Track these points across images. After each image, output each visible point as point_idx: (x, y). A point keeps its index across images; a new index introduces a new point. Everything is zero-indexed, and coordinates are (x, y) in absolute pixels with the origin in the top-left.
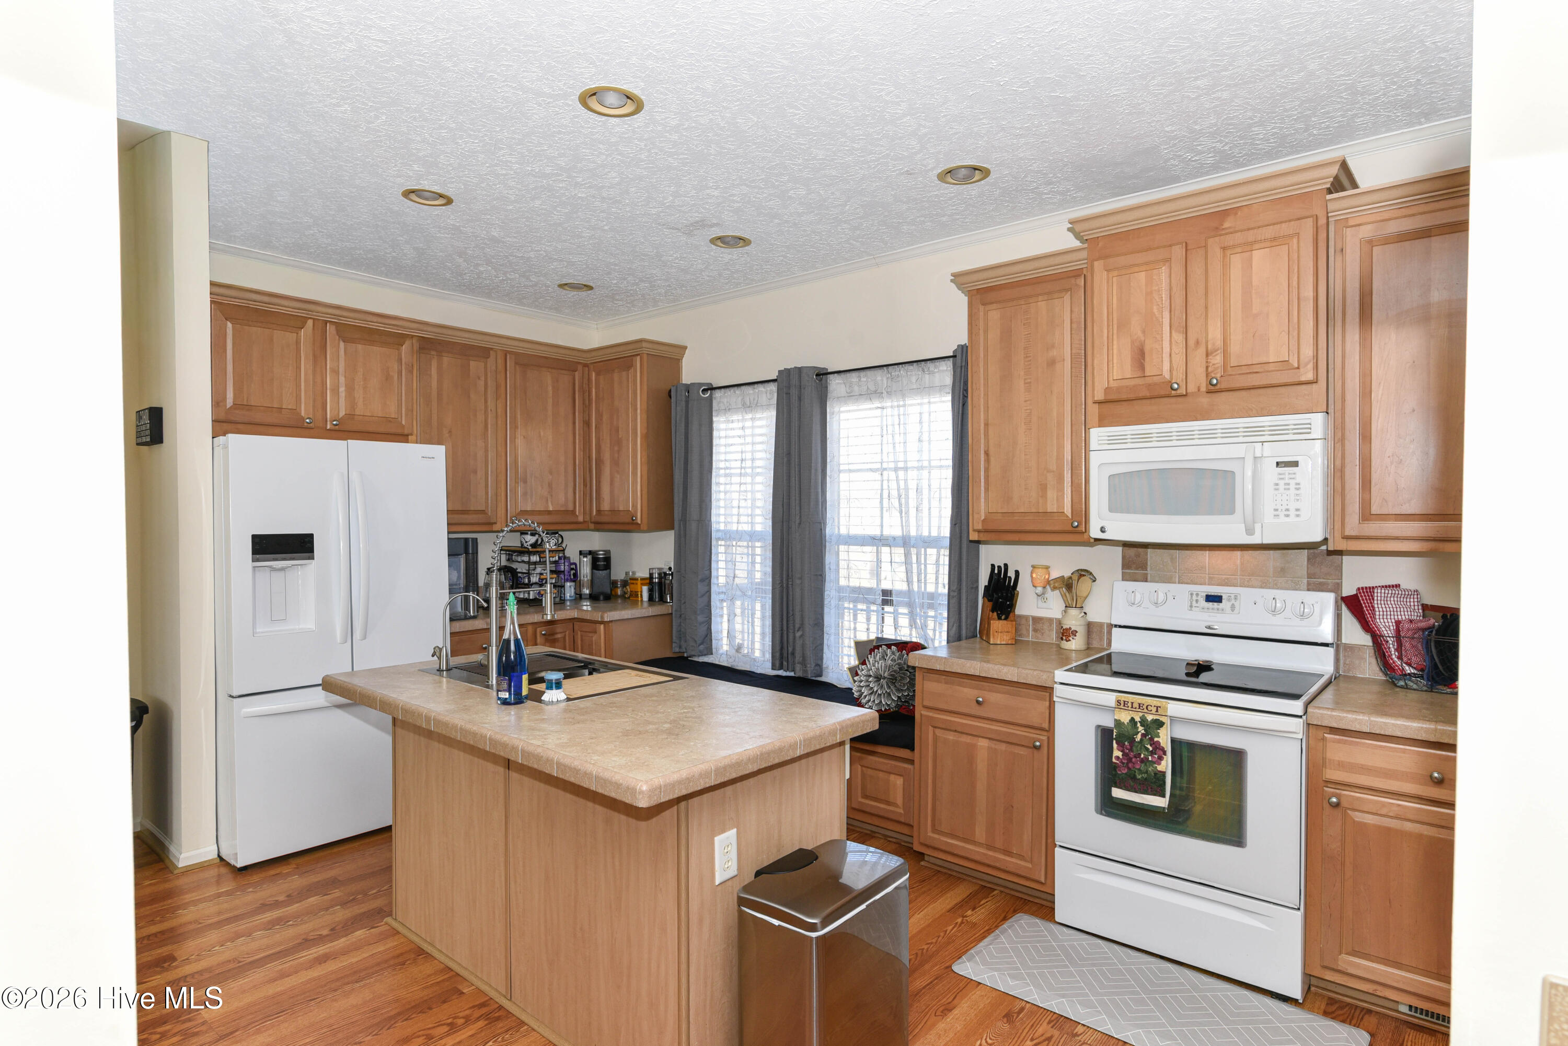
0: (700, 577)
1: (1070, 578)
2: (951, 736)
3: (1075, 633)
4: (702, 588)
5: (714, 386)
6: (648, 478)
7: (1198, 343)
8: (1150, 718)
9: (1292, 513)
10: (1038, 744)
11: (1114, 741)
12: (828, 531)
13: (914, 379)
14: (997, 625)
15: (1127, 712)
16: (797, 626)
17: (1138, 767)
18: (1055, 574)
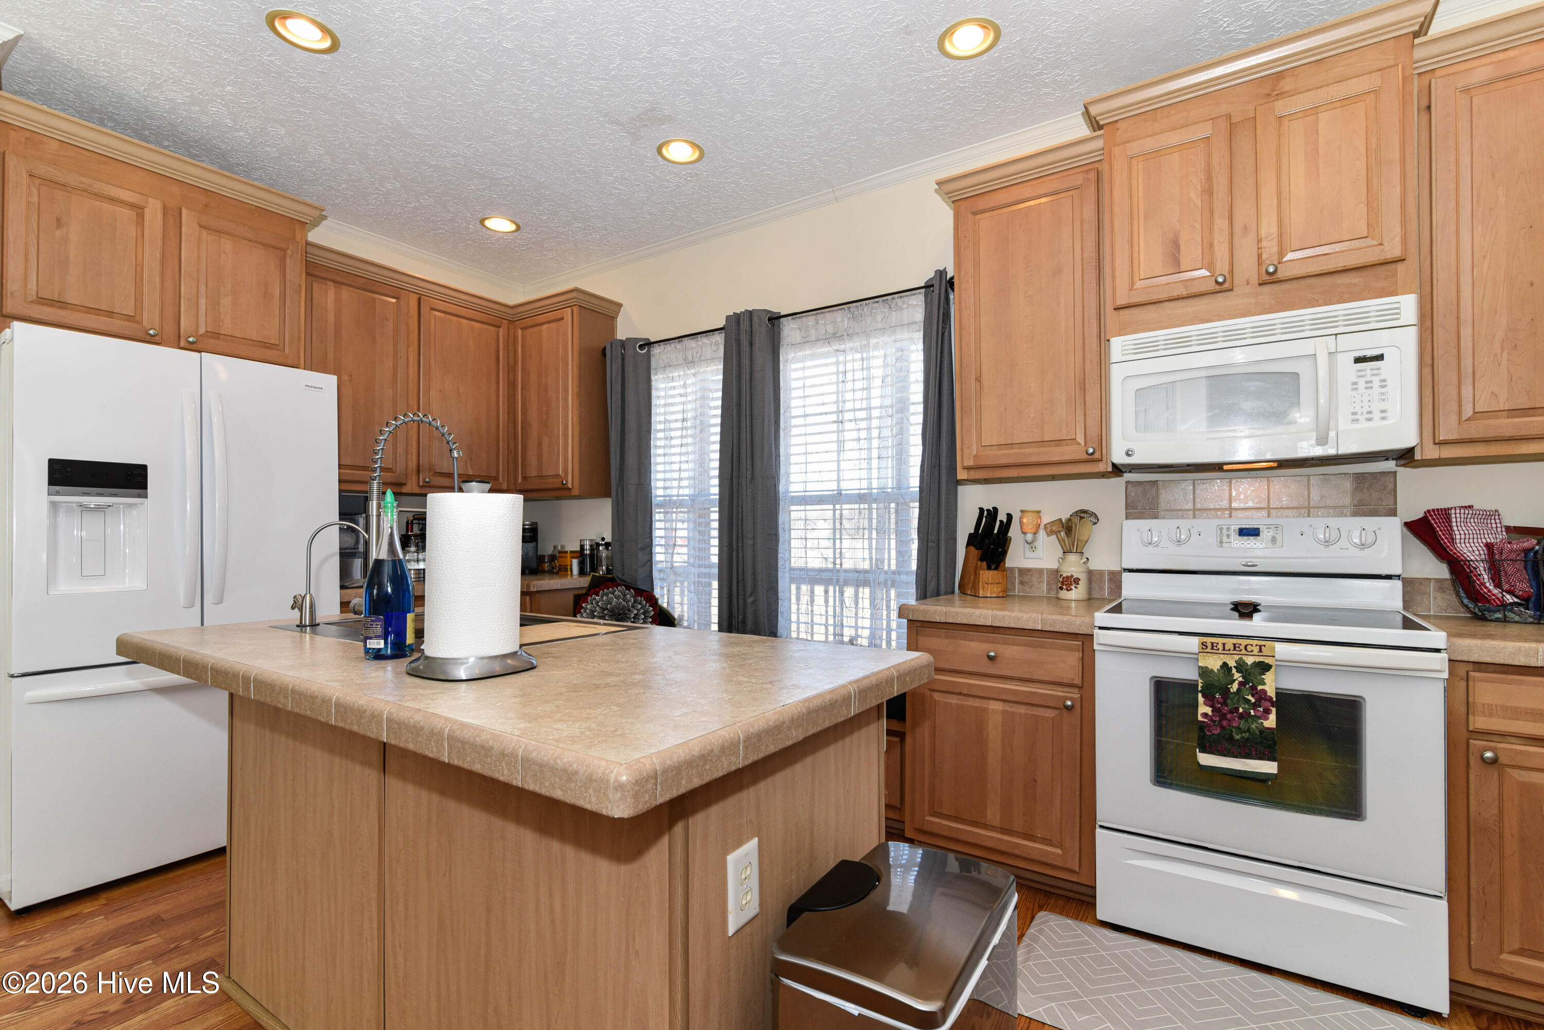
0: (640, 545)
1: (1070, 520)
2: (954, 700)
3: (1077, 581)
4: (642, 557)
5: (652, 340)
6: (581, 440)
7: (1245, 229)
8: (1250, 660)
9: (1376, 415)
10: (1069, 703)
11: (1200, 695)
12: (782, 488)
13: (879, 318)
14: (987, 575)
15: (1216, 656)
16: (749, 591)
17: (1235, 725)
18: (1046, 519)
